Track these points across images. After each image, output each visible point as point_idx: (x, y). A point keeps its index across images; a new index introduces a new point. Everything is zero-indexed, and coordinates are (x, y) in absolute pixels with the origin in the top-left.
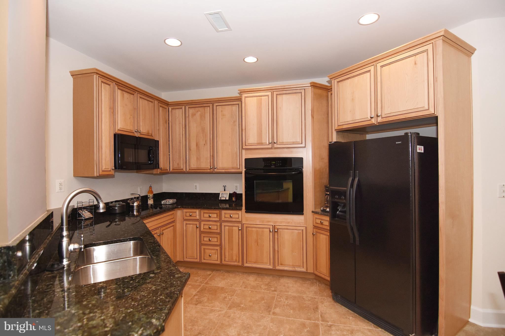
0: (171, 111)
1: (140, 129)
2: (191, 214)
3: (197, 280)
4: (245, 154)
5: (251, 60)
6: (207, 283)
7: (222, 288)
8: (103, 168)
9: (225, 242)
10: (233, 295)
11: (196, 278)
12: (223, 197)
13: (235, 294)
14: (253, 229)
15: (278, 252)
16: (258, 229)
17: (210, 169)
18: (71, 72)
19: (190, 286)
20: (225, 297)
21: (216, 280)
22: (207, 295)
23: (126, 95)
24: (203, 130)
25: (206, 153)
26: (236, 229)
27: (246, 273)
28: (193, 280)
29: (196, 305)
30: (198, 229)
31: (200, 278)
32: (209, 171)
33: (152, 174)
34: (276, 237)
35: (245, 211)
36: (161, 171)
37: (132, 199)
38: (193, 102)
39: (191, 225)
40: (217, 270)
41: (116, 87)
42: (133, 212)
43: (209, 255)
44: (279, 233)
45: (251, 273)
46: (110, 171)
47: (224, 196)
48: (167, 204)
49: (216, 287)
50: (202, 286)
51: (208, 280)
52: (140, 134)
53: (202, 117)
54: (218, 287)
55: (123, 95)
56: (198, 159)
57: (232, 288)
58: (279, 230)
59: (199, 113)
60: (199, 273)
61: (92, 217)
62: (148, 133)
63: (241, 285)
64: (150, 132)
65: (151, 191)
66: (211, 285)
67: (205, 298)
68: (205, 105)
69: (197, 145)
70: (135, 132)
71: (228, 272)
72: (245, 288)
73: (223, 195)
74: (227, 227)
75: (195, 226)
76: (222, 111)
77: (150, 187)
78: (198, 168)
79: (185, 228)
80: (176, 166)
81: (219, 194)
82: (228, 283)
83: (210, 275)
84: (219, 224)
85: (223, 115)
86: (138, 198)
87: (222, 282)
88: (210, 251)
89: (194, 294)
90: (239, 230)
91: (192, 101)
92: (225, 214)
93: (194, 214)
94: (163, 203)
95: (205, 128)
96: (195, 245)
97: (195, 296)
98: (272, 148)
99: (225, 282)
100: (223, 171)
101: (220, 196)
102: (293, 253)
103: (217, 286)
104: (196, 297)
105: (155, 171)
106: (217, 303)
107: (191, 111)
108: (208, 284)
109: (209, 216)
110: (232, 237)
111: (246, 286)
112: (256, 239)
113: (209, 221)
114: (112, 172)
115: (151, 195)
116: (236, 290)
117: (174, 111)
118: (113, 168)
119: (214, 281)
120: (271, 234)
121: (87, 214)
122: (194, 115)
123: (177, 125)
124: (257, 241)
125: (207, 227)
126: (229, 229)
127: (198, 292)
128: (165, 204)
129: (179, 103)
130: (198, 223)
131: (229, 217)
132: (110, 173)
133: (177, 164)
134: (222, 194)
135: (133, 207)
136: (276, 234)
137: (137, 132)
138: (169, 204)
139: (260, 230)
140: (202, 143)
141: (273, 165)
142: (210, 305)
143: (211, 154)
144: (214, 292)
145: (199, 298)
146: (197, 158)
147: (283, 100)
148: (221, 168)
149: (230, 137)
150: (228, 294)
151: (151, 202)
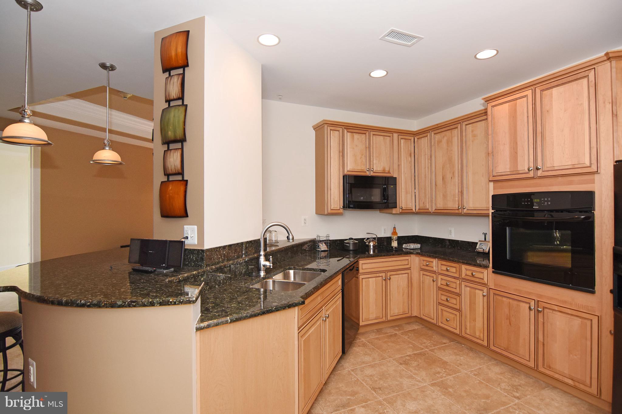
0: (417, 141)
1: (373, 167)
2: (428, 264)
3: (425, 343)
4: (494, 189)
5: (487, 54)
6: (432, 350)
7: (445, 363)
8: (332, 207)
9: (466, 308)
10: (450, 375)
11: (425, 341)
12: (481, 248)
13: (454, 375)
14: (504, 299)
15: (543, 344)
16: (511, 301)
17: (458, 210)
18: (313, 127)
19: (411, 345)
20: (439, 373)
21: (446, 351)
22: (420, 361)
23: (356, 136)
24: (450, 160)
25: (453, 189)
26: (479, 294)
27: (496, 360)
28: (420, 341)
29: (400, 365)
30: (435, 283)
31: (429, 342)
32: (457, 211)
33: (392, 213)
34: (541, 320)
35: (493, 271)
36: (402, 211)
37: (368, 239)
38: (439, 126)
39: (429, 277)
40: (458, 342)
41: (345, 131)
42: (368, 251)
43: (447, 320)
44: (545, 315)
45: (503, 363)
46: (339, 210)
47: (483, 247)
48: (407, 249)
49: (439, 358)
50: (424, 350)
51: (437, 347)
52: (374, 172)
53: (449, 142)
54: (442, 359)
55: (353, 137)
56: (445, 196)
57: (458, 368)
58: (546, 310)
59: (445, 138)
60: (432, 337)
61: (328, 250)
62: (384, 170)
63: (473, 369)
64: (387, 169)
65: (394, 233)
66: (436, 354)
67: (415, 363)
68: (452, 127)
69: (443, 179)
70: (367, 171)
71: (471, 349)
72: (475, 375)
73: (482, 245)
74: (468, 289)
75: (432, 279)
76: (472, 131)
77: (394, 228)
78: (444, 208)
79: (421, 279)
80: (422, 205)
81: (477, 243)
82: (458, 360)
83: (444, 344)
84: (458, 282)
85: (475, 136)
86: (374, 238)
87: (450, 357)
88: (448, 314)
89: (408, 354)
90: (484, 296)
91: (437, 125)
92: (466, 269)
93: (431, 265)
94: (404, 247)
95: (452, 156)
96: (432, 302)
97: (407, 356)
98: (533, 178)
99: (455, 358)
100: (475, 212)
101: (477, 247)
102: (571, 355)
103: (442, 357)
104: (407, 358)
105: (394, 211)
106: (423, 373)
107: (438, 137)
108: (433, 352)
109: (447, 269)
110: (475, 304)
111: (479, 373)
112: (507, 314)
113: (447, 276)
114: (342, 211)
115: (395, 237)
116: (461, 372)
117: (419, 141)
118: (342, 207)
119: (443, 351)
120: (532, 313)
121: (323, 247)
122: (440, 142)
123: (423, 157)
124: (509, 318)
125: (444, 283)
126: (470, 292)
127: (415, 354)
128: (406, 248)
129: (425, 130)
130: (434, 276)
131: (471, 275)
132: (339, 212)
133: (423, 203)
134: (480, 244)
135: (368, 246)
136: (540, 315)
137: (368, 171)
138: (409, 249)
139: (515, 303)
140: (449, 176)
141: (535, 204)
142: (414, 371)
143: (460, 190)
144: (432, 361)
145: (409, 360)
146: (443, 195)
147: (552, 97)
148: (472, 209)
149: (483, 165)
150: (446, 371)
151: (395, 244)
